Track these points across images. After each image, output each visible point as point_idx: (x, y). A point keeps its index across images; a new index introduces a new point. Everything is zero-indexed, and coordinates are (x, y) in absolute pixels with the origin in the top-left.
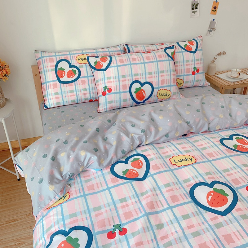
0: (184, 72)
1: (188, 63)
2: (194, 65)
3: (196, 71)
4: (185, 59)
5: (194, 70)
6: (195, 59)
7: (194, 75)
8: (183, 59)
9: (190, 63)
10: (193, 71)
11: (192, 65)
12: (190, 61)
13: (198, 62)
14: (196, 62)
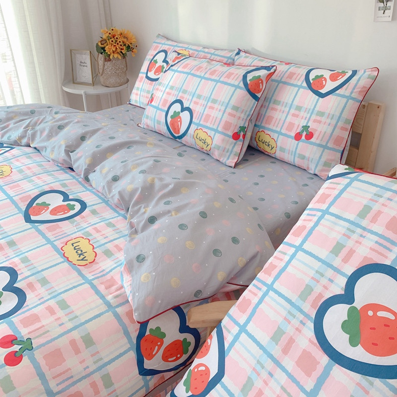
0: (283, 126)
1: (297, 112)
2: (306, 121)
3: (304, 133)
4: (295, 103)
5: (303, 131)
6: (317, 109)
7: (297, 142)
8: (293, 102)
9: (302, 113)
10: (298, 131)
11: (303, 120)
12: (303, 109)
13: (318, 118)
14: (314, 117)
